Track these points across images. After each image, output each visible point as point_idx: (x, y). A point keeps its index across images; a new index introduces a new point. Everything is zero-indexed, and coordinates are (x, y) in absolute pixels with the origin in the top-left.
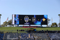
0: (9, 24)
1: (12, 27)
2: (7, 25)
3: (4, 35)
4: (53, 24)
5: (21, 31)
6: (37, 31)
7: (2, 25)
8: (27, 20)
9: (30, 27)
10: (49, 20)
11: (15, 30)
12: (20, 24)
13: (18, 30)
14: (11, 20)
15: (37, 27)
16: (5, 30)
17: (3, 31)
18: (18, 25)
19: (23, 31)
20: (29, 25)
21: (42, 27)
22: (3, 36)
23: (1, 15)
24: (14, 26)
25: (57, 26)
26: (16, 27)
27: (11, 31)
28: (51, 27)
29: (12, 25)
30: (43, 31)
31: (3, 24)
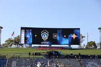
0: (16, 42)
1: (21, 48)
2: (12, 44)
3: (6, 61)
4: (89, 43)
5: (36, 54)
6: (63, 55)
7: (3, 44)
8: (45, 36)
9: (50, 48)
10: (83, 37)
11: (26, 53)
12: (33, 43)
13: (30, 53)
14: (19, 36)
15: (62, 48)
16: (8, 53)
17: (4, 55)
18: (30, 44)
19: (39, 54)
20: (48, 46)
21: (71, 49)
22: (5, 63)
23: (2, 28)
24: (24, 47)
25: (96, 47)
26: (27, 49)
27: (18, 55)
28: (87, 48)
29: (20, 45)
30: (72, 54)
31: (5, 43)
